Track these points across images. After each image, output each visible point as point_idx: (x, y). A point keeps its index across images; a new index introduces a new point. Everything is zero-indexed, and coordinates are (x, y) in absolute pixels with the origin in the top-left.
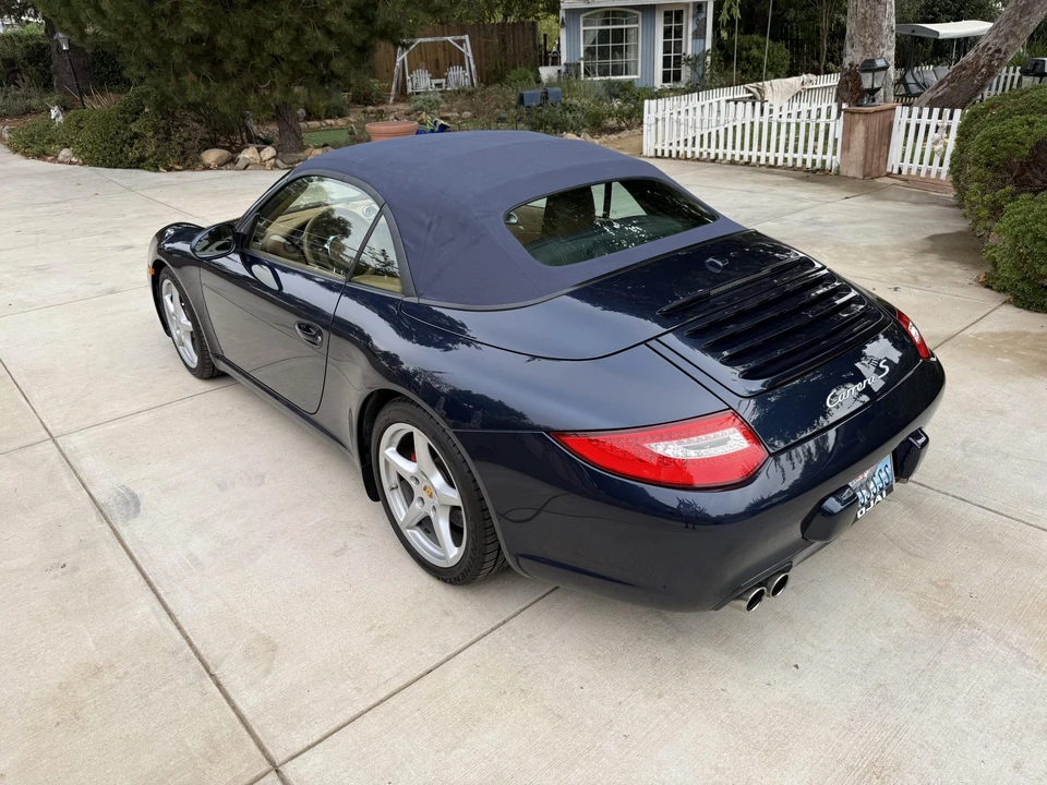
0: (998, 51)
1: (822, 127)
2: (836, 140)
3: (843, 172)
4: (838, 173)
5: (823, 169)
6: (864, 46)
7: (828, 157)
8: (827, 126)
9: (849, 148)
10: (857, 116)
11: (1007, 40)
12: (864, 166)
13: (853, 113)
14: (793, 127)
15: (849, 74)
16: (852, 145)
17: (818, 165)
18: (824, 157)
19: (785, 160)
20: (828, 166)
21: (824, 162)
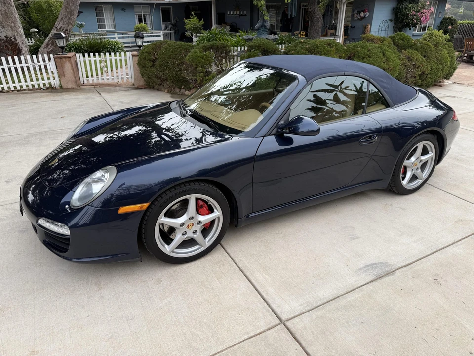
0: (67, 30)
1: (43, 67)
2: (52, 73)
3: (64, 86)
4: (61, 87)
5: (51, 86)
6: (11, 27)
7: (52, 81)
8: (45, 66)
9: (64, 75)
10: (64, 60)
11: (69, 25)
12: (76, 82)
13: (61, 58)
14: (25, 69)
15: (7, 41)
16: (65, 73)
17: (48, 85)
18: (49, 81)
19: (27, 86)
20: (53, 85)
21: (50, 83)
